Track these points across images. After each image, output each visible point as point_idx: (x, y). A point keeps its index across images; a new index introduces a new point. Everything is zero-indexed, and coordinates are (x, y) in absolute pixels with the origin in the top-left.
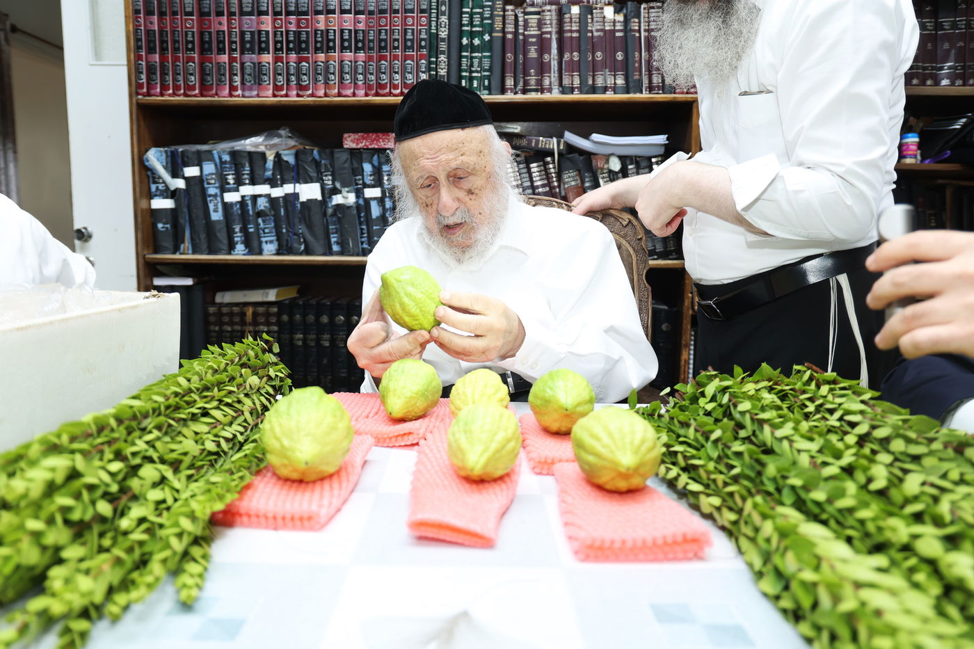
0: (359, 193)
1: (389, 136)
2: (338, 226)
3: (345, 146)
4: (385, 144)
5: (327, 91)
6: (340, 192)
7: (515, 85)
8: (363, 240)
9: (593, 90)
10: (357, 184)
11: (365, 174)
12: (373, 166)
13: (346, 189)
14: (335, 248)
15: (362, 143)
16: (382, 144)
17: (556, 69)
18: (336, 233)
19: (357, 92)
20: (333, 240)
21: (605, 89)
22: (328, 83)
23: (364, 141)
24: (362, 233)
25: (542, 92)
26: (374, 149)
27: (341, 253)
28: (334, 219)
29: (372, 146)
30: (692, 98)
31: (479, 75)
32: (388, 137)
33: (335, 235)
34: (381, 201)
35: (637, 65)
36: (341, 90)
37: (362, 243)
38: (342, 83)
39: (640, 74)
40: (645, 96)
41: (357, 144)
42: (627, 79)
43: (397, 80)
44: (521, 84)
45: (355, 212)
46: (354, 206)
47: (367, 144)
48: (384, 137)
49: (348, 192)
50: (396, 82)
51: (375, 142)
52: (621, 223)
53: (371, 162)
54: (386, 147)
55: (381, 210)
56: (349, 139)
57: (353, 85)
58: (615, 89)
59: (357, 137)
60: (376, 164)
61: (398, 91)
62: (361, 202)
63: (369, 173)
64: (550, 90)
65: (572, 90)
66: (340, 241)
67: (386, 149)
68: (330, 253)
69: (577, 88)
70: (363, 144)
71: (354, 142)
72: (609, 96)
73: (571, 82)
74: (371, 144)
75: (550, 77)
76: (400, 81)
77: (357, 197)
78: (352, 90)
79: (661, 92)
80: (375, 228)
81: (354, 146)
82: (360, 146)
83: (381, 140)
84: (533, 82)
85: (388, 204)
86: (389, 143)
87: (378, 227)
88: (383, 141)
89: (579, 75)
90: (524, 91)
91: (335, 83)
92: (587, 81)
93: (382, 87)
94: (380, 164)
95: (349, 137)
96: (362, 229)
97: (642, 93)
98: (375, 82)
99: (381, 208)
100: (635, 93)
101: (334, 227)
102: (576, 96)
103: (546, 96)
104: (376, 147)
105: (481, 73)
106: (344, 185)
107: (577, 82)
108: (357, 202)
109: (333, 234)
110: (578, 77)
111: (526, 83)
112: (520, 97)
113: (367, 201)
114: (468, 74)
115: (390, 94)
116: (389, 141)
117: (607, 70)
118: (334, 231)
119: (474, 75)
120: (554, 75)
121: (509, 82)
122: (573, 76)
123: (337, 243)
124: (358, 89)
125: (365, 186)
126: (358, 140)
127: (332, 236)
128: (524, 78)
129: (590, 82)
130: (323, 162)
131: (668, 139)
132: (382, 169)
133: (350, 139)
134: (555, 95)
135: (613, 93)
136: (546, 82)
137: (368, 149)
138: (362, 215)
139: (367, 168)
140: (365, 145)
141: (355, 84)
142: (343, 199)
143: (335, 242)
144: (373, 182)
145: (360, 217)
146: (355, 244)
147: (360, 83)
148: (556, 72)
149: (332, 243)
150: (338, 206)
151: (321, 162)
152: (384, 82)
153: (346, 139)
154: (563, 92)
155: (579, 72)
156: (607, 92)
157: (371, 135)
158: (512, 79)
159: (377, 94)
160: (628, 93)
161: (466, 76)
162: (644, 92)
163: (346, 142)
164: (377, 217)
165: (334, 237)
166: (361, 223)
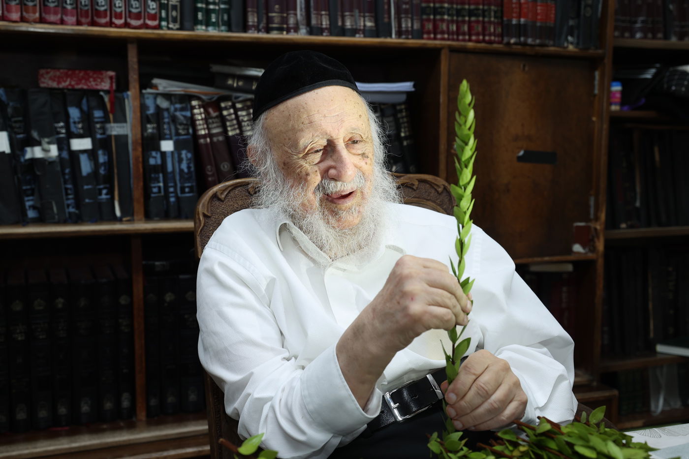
0: (63, 145)
1: (102, 74)
2: (33, 186)
3: (42, 85)
4: (97, 85)
5: (24, 14)
6: (39, 144)
7: (259, 22)
8: (69, 202)
9: (343, 32)
10: (59, 133)
11: (71, 120)
12: (82, 111)
13: (46, 140)
14: (31, 214)
15: (65, 81)
16: (93, 85)
17: (303, 6)
18: (32, 195)
19: (65, 18)
20: (28, 204)
21: (354, 32)
22: (25, 5)
23: (69, 80)
24: (67, 194)
25: (288, 31)
26: (82, 90)
27: (41, 220)
28: (28, 177)
29: (80, 87)
30: (441, 44)
31: (217, 8)
32: (100, 76)
33: (31, 198)
34: (91, 154)
35: (386, 7)
36: (44, 15)
37: (68, 206)
38: (45, 6)
39: (390, 17)
40: (394, 40)
41: (59, 83)
42: (376, 21)
43: (120, 7)
44: (265, 21)
45: (59, 168)
46: (58, 160)
47: (73, 83)
48: (95, 76)
49: (49, 143)
50: (118, 10)
51: (83, 81)
52: (436, 190)
53: (79, 106)
54: (99, 87)
55: (93, 166)
56: (47, 76)
57: (60, 9)
58: (366, 32)
59: (58, 73)
60: (85, 107)
61: (122, 21)
62: (65, 155)
63: (77, 120)
64: (296, 29)
65: (320, 31)
66: (38, 205)
67: (98, 91)
68: (23, 221)
69: (326, 29)
70: (68, 83)
71: (54, 80)
72: (359, 39)
73: (319, 22)
74: (78, 84)
75: (296, 14)
76: (123, 9)
77: (60, 149)
78: (59, 16)
79: (410, 37)
80: (86, 187)
81: (54, 85)
82: (63, 85)
83: (91, 79)
84: (276, 20)
85: (102, 158)
86: (103, 84)
87: (89, 187)
88: (95, 80)
89: (329, 15)
90: (268, 30)
91: (35, 5)
92: (337, 22)
93: (98, 14)
94: (90, 109)
95: (48, 73)
96: (66, 189)
97: (391, 36)
98: (89, 7)
99: (92, 163)
100: (386, 37)
101: (28, 187)
102: (325, 38)
103: (292, 36)
104: (85, 87)
105: (219, 6)
106: (43, 135)
107: (325, 23)
108: (60, 156)
109: (28, 196)
110: (327, 17)
111: (269, 20)
112: (263, 35)
113: (75, 156)
114: (204, 6)
115: (111, 24)
116: (102, 80)
117: (357, 11)
118: (30, 192)
119: (212, 7)
120: (300, 13)
121: (252, 19)
122: (321, 15)
123: (33, 207)
124: (66, 15)
125: (71, 135)
126: (59, 77)
127: (26, 199)
128: (267, 14)
129: (340, 24)
130: (11, 104)
131: (414, 86)
132: (93, 114)
133: (49, 75)
134: (302, 35)
135: (362, 36)
136: (292, 21)
137: (74, 90)
138: (67, 171)
139: (74, 113)
140: (70, 85)
141: (64, 8)
142: (43, 152)
143: (30, 207)
144: (81, 131)
145: (64, 174)
146: (61, 208)
147: (69, 7)
148: (303, 10)
149: (27, 207)
150: (34, 161)
151: (8, 104)
152: (102, 9)
153: (42, 75)
154: (311, 33)
155: (329, 10)
156: (357, 35)
157: (77, 72)
158: (256, 15)
159: (93, 23)
160: (378, 36)
161: (202, 8)
162: (394, 36)
163: (43, 80)
164: (89, 175)
165: (28, 200)
166: (65, 183)
